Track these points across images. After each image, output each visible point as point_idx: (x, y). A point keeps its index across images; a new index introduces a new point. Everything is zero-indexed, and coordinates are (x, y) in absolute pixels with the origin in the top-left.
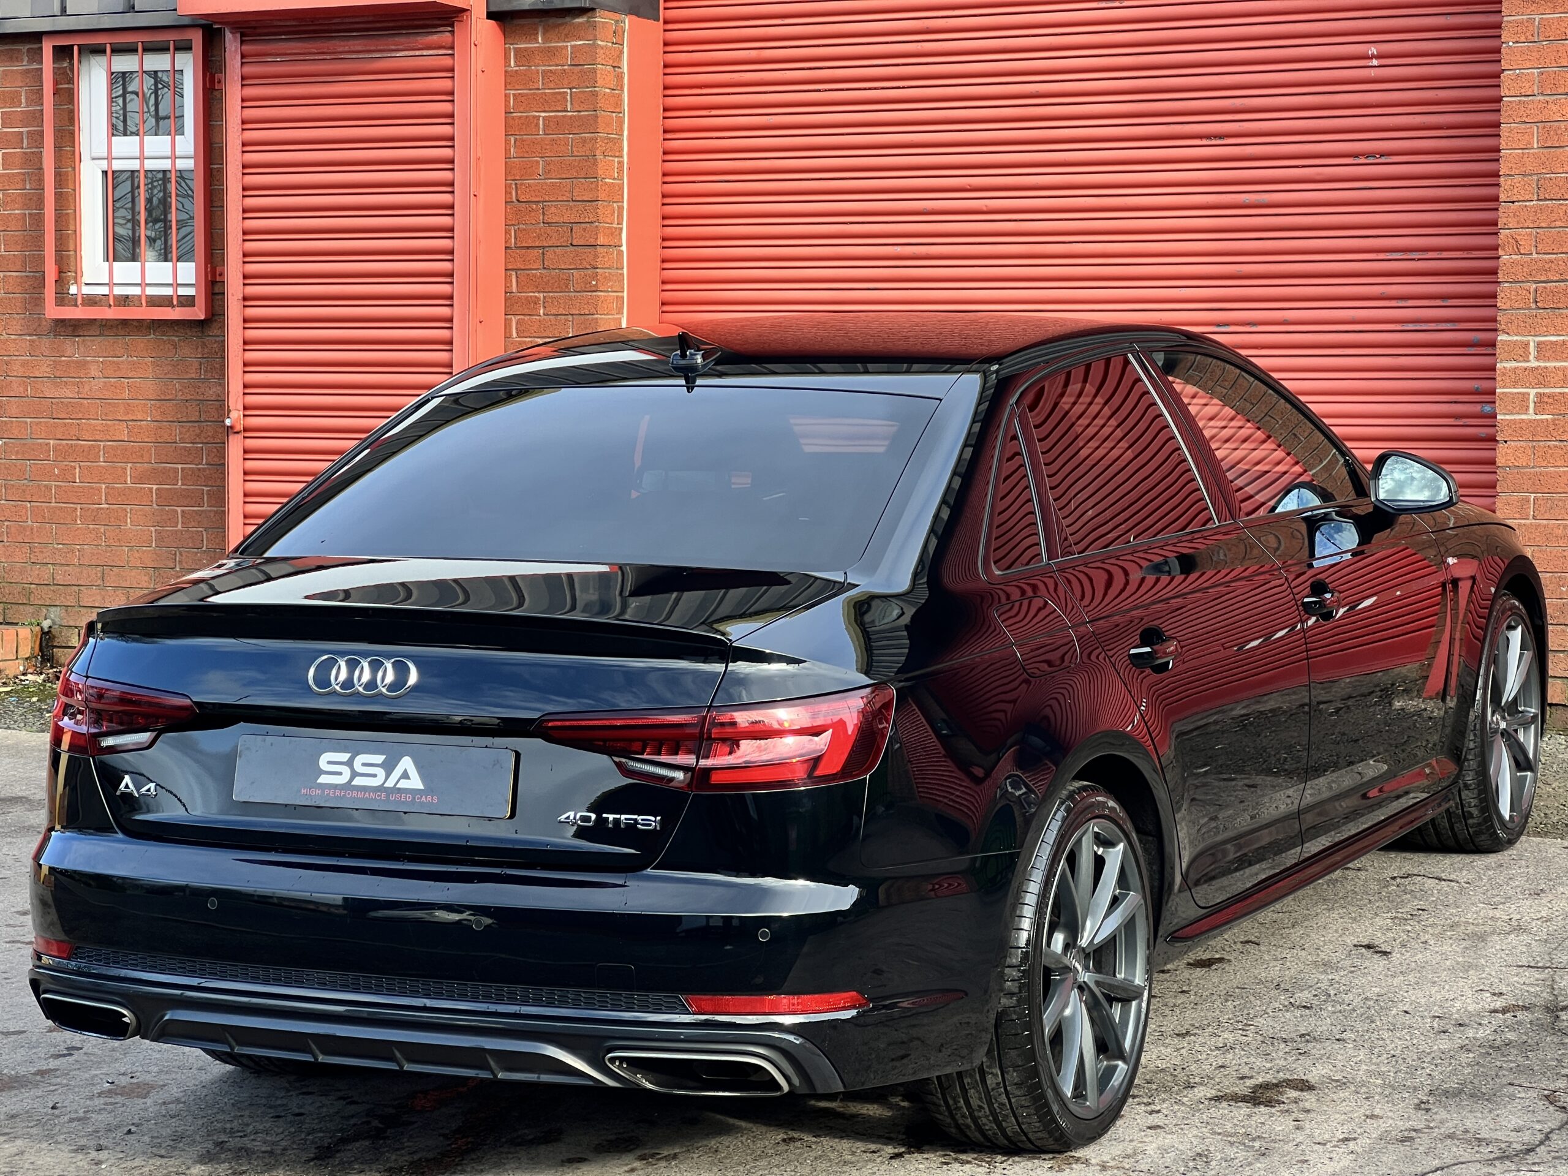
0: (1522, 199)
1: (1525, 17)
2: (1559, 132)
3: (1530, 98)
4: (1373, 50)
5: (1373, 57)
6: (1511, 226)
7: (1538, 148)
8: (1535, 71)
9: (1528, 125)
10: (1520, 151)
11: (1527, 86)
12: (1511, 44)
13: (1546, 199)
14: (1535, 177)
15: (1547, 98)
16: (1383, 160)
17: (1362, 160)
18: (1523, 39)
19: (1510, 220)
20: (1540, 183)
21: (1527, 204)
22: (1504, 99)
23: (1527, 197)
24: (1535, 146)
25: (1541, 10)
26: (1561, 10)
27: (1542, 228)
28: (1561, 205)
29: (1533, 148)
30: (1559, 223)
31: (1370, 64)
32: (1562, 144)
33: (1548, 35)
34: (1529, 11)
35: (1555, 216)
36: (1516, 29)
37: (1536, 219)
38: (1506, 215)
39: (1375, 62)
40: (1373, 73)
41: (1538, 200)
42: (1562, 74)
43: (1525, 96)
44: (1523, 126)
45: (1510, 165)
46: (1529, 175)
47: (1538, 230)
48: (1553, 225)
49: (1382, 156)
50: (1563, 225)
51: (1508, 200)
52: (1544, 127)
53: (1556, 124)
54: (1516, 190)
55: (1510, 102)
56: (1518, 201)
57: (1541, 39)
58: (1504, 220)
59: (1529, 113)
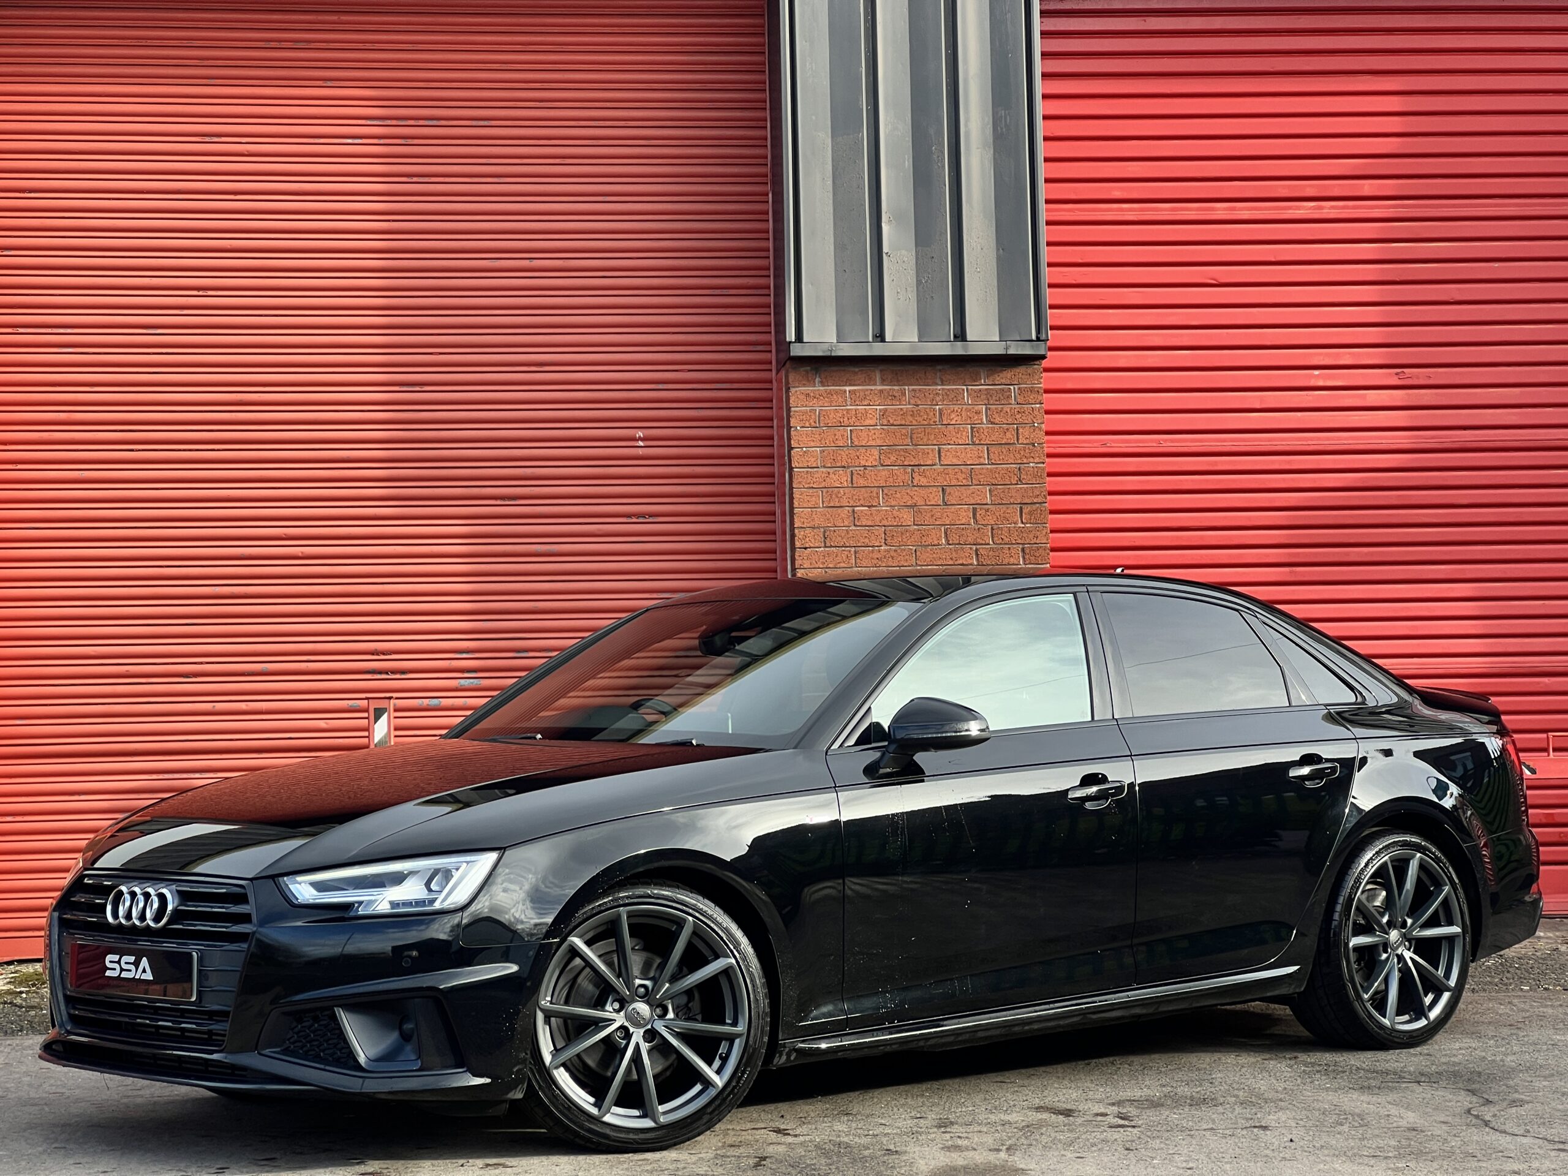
0: (812, 545)
1: (808, 408)
2: (840, 495)
3: (815, 470)
4: (640, 434)
5: (640, 439)
6: (805, 566)
7: (823, 507)
8: (818, 449)
9: (815, 490)
10: (809, 510)
11: (813, 460)
12: (798, 428)
13: (831, 546)
14: (822, 530)
15: (829, 470)
16: (651, 520)
17: (634, 520)
18: (807, 425)
19: (805, 562)
20: (826, 534)
21: (817, 549)
22: (795, 470)
23: (817, 545)
24: (821, 506)
25: (821, 403)
26: (834, 404)
27: (830, 568)
28: (843, 550)
29: (820, 508)
30: (842, 565)
31: (638, 445)
32: (842, 505)
33: (826, 422)
34: (811, 404)
35: (839, 559)
36: (801, 417)
37: (824, 561)
38: (801, 558)
39: (641, 443)
40: (640, 451)
41: (825, 547)
42: (839, 452)
43: (811, 468)
44: (811, 491)
45: (802, 520)
46: (817, 528)
47: (827, 570)
48: (838, 566)
49: (650, 516)
50: (846, 566)
51: (802, 546)
52: (828, 492)
53: (836, 489)
54: (807, 539)
55: (800, 472)
56: (810, 548)
57: (822, 425)
58: (800, 562)
59: (815, 480)
